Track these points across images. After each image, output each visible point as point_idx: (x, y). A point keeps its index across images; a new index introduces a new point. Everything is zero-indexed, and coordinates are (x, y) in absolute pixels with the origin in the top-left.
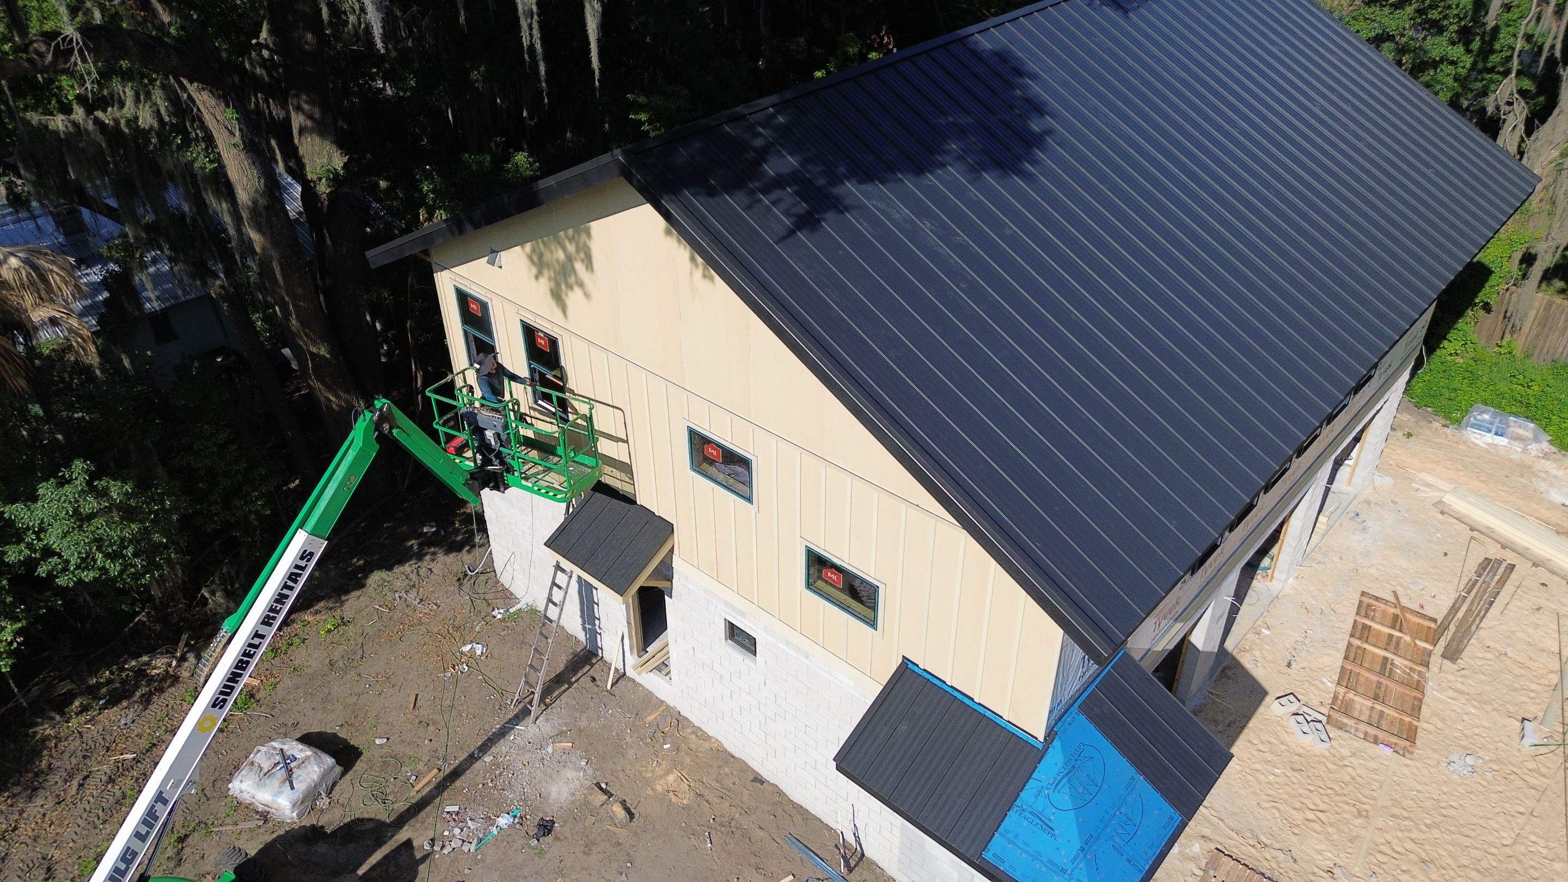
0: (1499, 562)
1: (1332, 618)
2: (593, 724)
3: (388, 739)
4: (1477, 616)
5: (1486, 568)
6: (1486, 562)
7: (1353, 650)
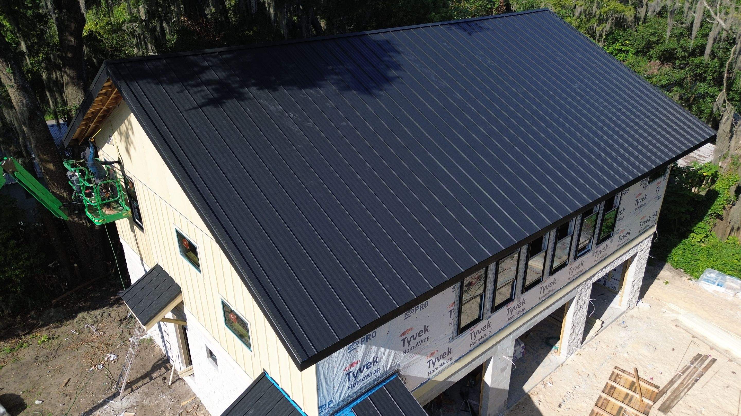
0: (706, 357)
1: (594, 380)
2: (151, 404)
3: (43, 401)
4: (686, 387)
5: (698, 360)
6: (698, 356)
7: (601, 401)
